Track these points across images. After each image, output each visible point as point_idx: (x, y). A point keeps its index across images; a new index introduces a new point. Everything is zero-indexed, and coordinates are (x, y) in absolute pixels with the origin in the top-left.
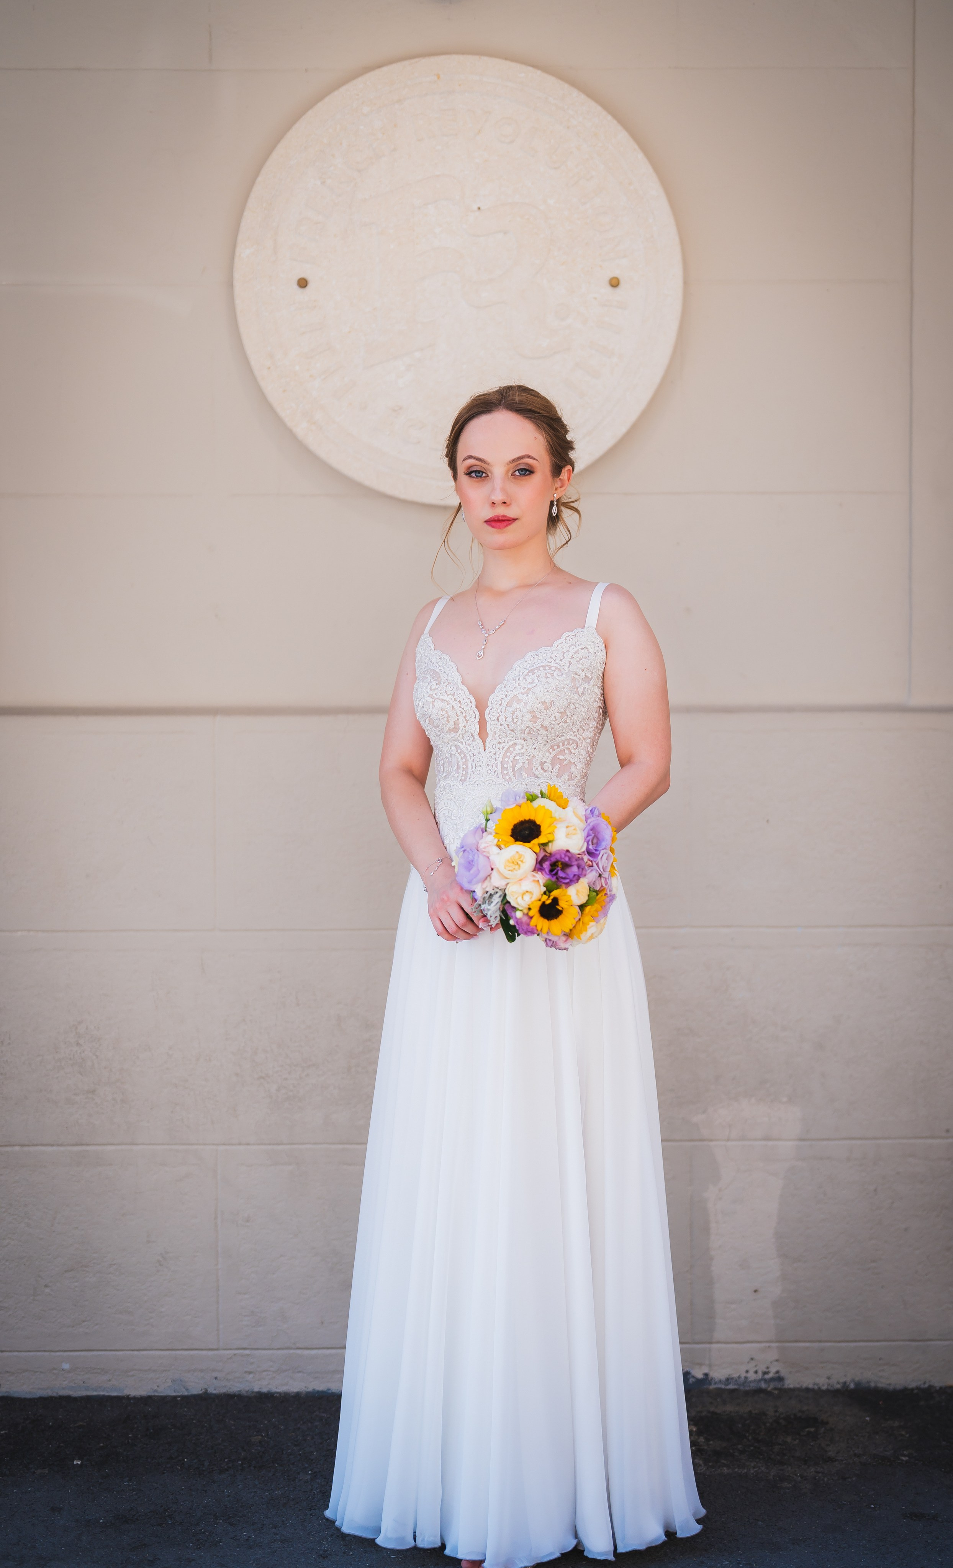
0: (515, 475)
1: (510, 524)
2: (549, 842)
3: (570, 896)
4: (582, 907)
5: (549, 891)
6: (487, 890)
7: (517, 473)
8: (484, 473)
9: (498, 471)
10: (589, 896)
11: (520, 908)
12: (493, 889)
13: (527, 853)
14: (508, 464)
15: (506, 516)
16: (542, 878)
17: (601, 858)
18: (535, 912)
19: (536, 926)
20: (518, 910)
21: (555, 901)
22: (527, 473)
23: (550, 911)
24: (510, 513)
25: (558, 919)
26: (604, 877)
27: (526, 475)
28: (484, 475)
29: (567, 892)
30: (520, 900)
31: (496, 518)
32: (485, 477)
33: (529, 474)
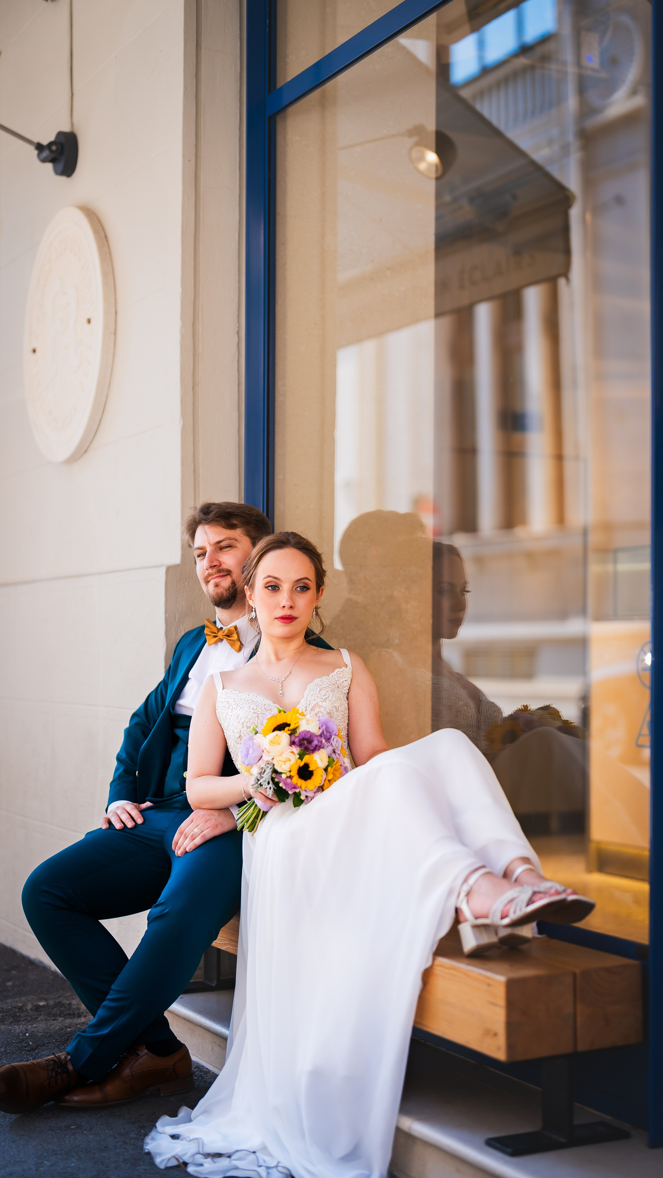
0: (297, 590)
1: (294, 621)
2: (297, 727)
3: (316, 761)
4: (326, 770)
5: (301, 757)
6: (262, 767)
7: (299, 589)
8: (277, 587)
9: (286, 587)
10: (328, 762)
11: (284, 772)
12: (266, 765)
13: (284, 736)
14: (294, 583)
15: (291, 616)
16: (296, 750)
17: (333, 740)
18: (294, 773)
19: (297, 784)
20: (283, 773)
21: (306, 766)
22: (305, 589)
23: (305, 773)
24: (294, 613)
25: (311, 779)
26: (337, 753)
27: (305, 591)
28: (277, 588)
29: (313, 757)
30: (283, 766)
31: (285, 617)
32: (277, 590)
33: (306, 590)
